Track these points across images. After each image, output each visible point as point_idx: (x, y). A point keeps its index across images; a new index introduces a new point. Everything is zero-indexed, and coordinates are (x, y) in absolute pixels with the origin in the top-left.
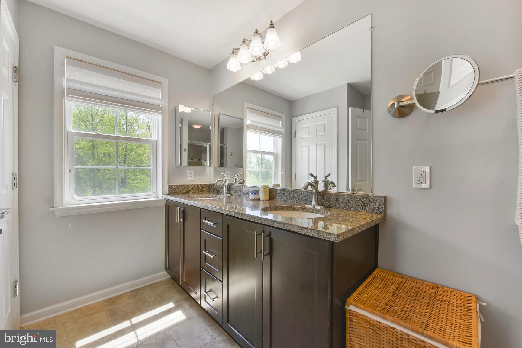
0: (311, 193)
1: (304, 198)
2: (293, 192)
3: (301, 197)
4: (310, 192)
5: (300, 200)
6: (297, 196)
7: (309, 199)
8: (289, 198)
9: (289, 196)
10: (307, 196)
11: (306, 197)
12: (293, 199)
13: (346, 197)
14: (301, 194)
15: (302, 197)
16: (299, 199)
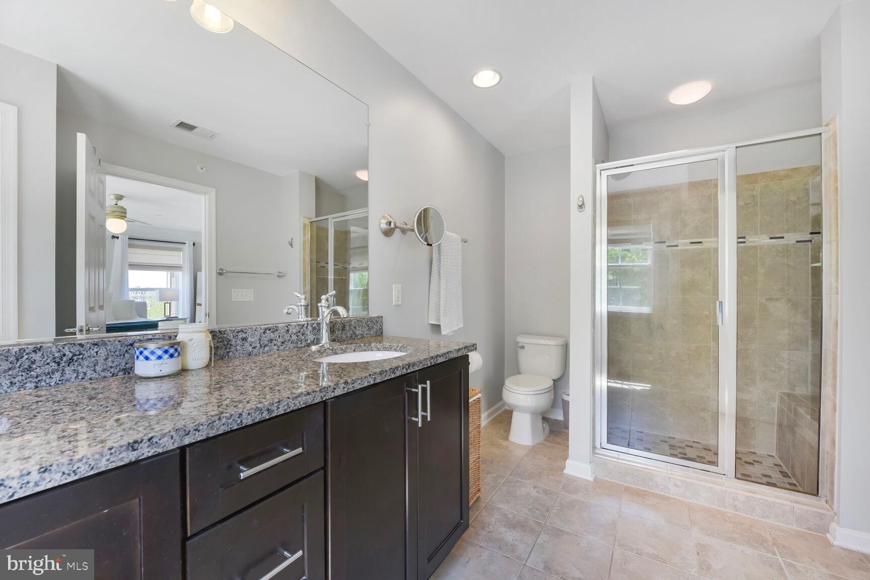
0: (306, 326)
1: (294, 337)
2: (269, 330)
3: (287, 337)
4: (303, 325)
5: (286, 343)
6: (279, 336)
7: (303, 338)
8: (258, 345)
9: (260, 340)
10: (300, 331)
11: (298, 334)
12: (270, 344)
13: (353, 323)
14: (288, 331)
15: (290, 336)
16: (283, 343)
